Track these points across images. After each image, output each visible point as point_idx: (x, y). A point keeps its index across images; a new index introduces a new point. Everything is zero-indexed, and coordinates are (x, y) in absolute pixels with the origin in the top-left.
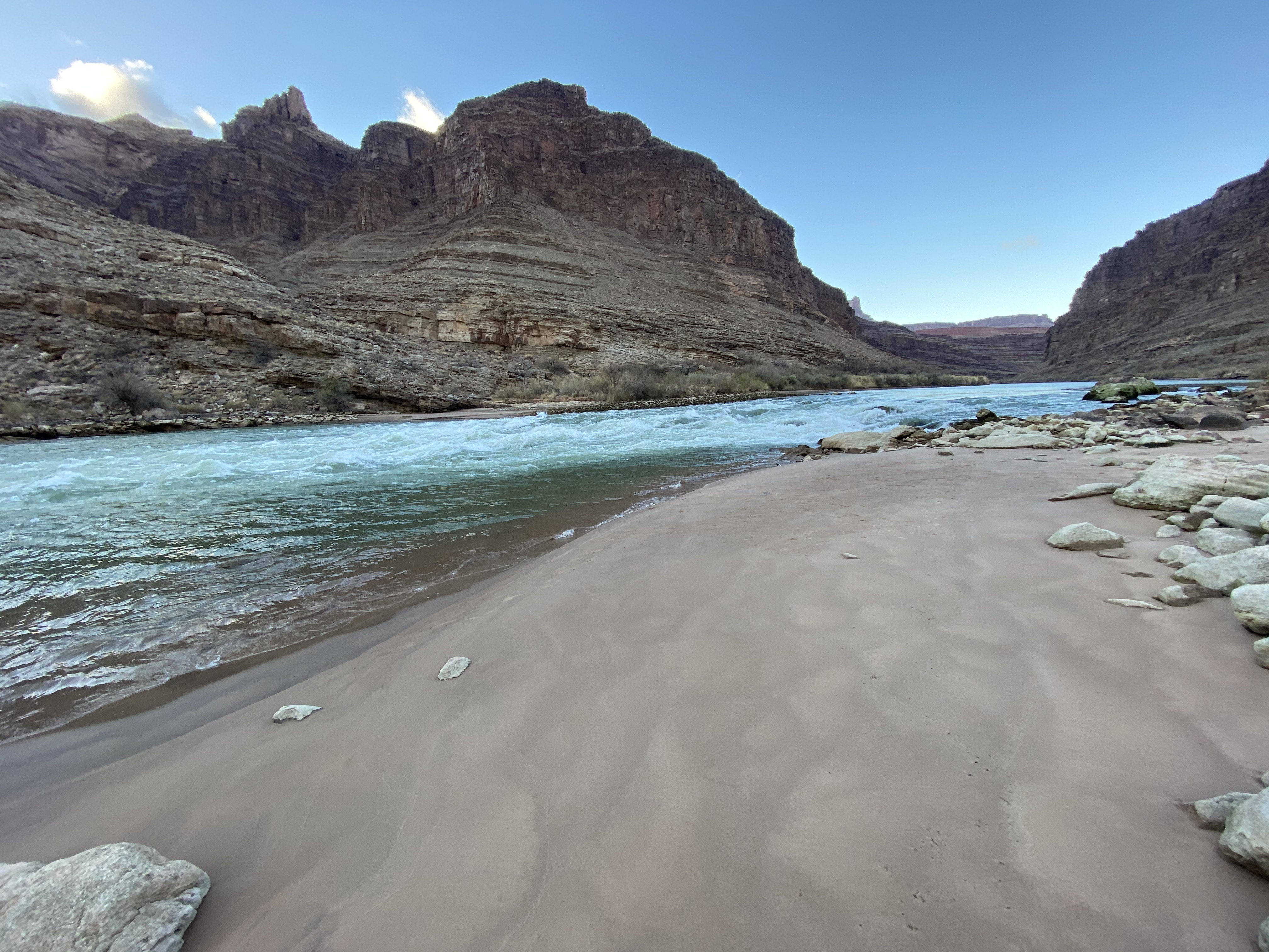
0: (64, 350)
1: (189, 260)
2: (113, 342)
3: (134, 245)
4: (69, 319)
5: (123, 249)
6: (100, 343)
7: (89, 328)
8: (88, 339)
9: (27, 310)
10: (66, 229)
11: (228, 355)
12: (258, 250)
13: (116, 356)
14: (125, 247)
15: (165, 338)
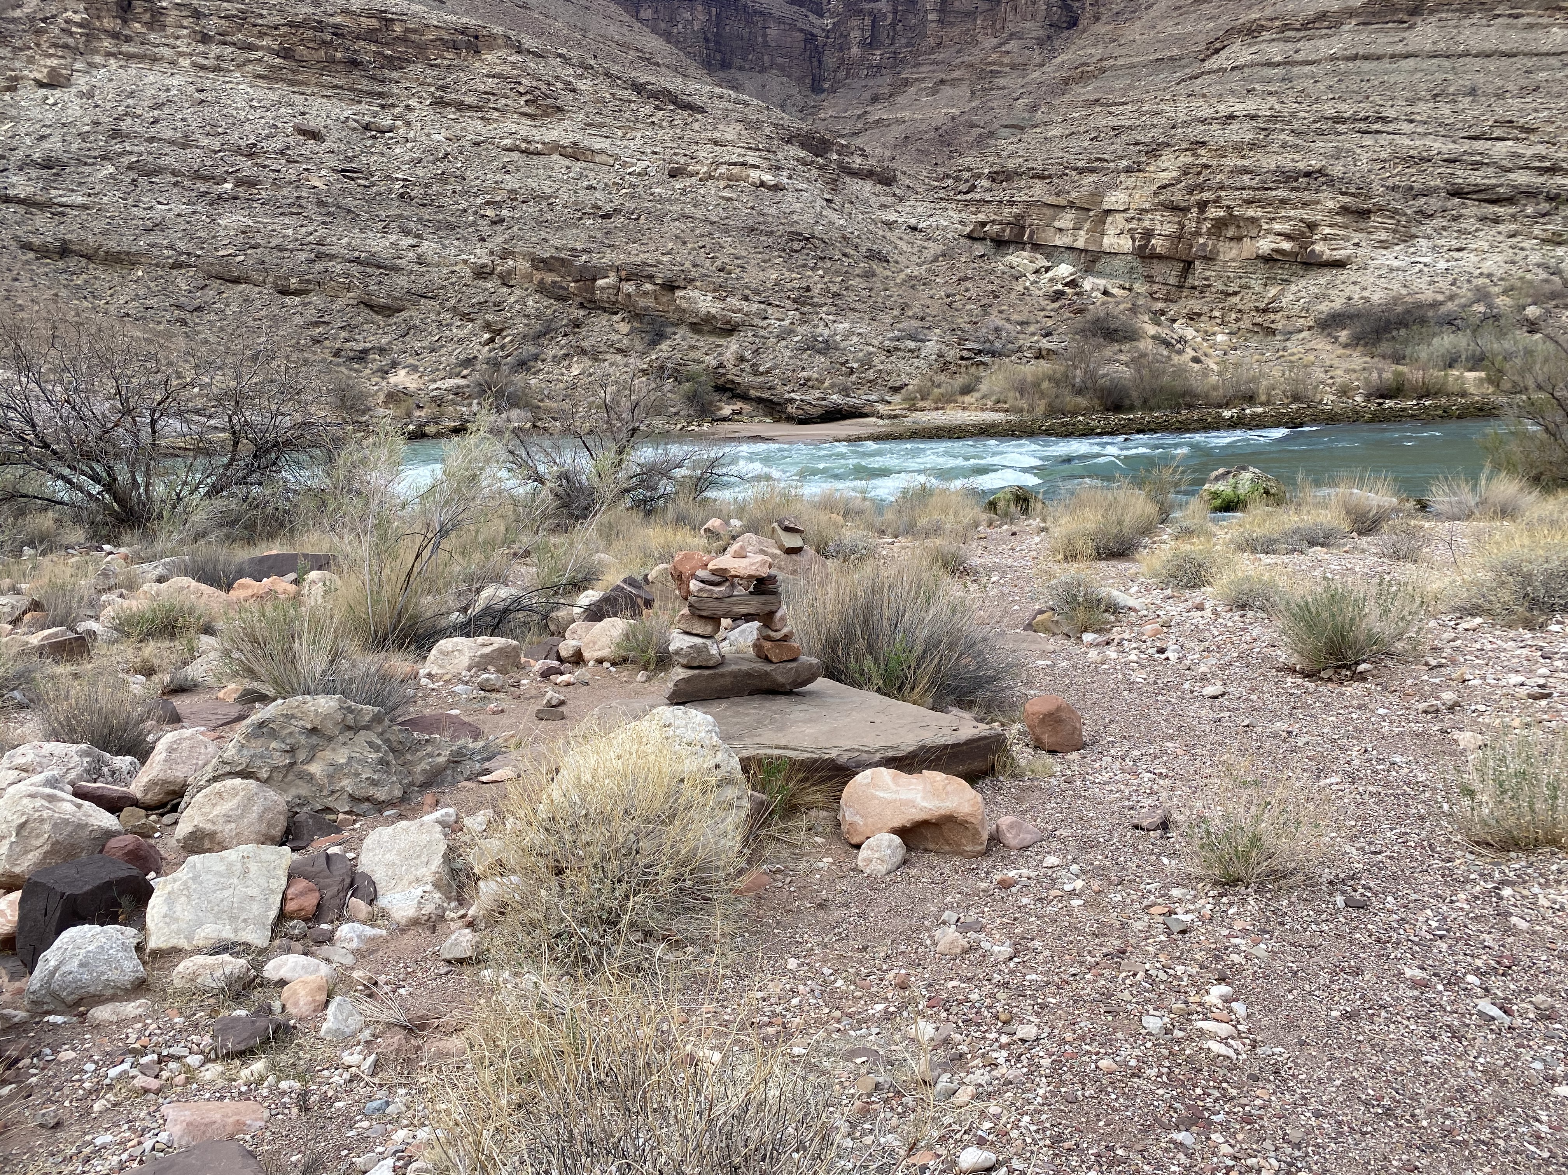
0: (501, 331)
1: (715, 170)
5: (657, 164)
6: (532, 321)
7: (531, 303)
8: (525, 316)
9: (492, 279)
10: (604, 144)
12: (1001, 64)
13: (537, 337)
14: (659, 160)
15: (586, 312)
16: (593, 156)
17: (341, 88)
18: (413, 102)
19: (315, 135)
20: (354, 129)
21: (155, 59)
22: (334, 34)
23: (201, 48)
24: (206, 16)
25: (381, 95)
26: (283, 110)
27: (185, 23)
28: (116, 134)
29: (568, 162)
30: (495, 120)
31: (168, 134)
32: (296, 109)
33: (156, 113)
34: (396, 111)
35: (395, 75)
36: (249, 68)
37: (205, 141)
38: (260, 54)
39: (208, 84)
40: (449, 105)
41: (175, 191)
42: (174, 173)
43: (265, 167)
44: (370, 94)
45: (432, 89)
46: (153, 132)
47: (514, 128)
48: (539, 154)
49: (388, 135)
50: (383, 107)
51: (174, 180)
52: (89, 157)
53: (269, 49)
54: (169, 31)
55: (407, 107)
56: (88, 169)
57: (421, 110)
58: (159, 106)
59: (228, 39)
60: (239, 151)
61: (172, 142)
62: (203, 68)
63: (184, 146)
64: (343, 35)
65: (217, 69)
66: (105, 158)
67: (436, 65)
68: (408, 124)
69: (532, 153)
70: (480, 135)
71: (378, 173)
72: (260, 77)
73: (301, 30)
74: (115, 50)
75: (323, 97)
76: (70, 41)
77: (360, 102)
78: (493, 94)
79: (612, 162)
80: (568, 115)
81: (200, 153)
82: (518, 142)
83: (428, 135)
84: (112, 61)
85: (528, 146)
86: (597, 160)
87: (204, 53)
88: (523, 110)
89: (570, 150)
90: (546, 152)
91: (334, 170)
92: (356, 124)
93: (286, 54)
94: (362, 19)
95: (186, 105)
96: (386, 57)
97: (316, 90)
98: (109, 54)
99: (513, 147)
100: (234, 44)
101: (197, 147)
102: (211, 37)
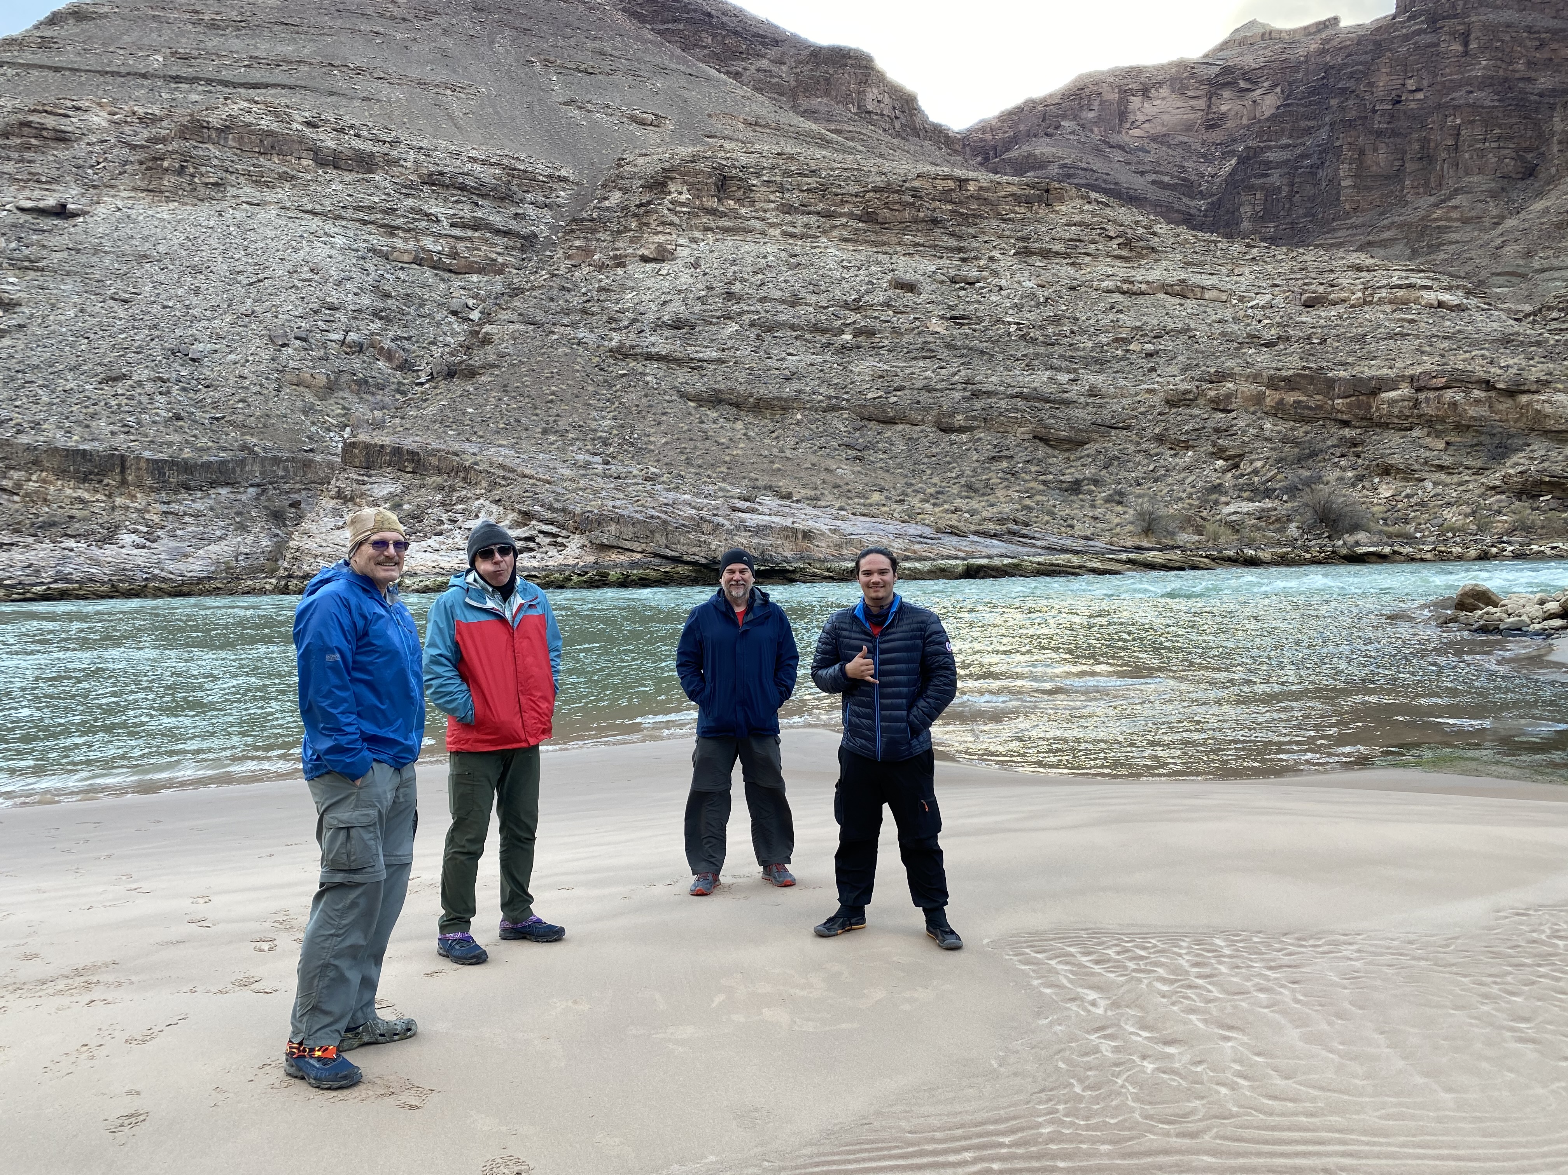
0: (1242, 456)
1: (1372, 295)
2: (1296, 443)
3: (1296, 287)
4: (1244, 415)
5: (1283, 296)
6: (1280, 445)
7: (1268, 426)
8: (1266, 439)
9: (1197, 406)
10: (1214, 280)
11: (1446, 450)
13: (1300, 460)
14: (1284, 292)
15: (1358, 431)
16: (1202, 292)
17: (923, 245)
18: (996, 254)
19: (911, 287)
20: (942, 282)
21: (748, 231)
22: (912, 196)
23: (789, 218)
24: (788, 190)
25: (960, 250)
26: (873, 268)
27: (772, 198)
28: (730, 295)
30: (1087, 265)
31: (777, 294)
32: (885, 267)
33: (760, 276)
34: (982, 263)
35: (972, 231)
36: (835, 233)
37: (813, 299)
38: (844, 220)
39: (798, 250)
40: (1035, 254)
41: (798, 343)
42: (793, 328)
43: (875, 318)
44: (950, 249)
45: (1013, 241)
46: (763, 292)
47: (1110, 270)
48: (1142, 293)
49: (978, 285)
50: (964, 260)
51: (795, 334)
52: (713, 317)
53: (851, 215)
54: (758, 205)
55: (992, 259)
56: (715, 328)
57: (1005, 259)
58: (760, 271)
59: (812, 208)
60: (846, 306)
61: (782, 301)
62: (792, 235)
63: (793, 304)
64: (921, 198)
65: (803, 236)
66: (727, 317)
67: (1010, 219)
68: (995, 273)
69: (1135, 294)
70: (1075, 279)
71: (987, 319)
72: (846, 240)
73: (886, 195)
74: (713, 225)
75: (904, 255)
76: (675, 219)
77: (941, 258)
78: (1080, 241)
79: (1224, 298)
80: (1163, 255)
81: (811, 309)
82: (1119, 284)
83: (1018, 282)
84: (710, 235)
85: (1130, 286)
86: (1207, 297)
87: (791, 222)
88: (1116, 253)
89: (1178, 288)
90: (1150, 291)
91: (942, 317)
92: (944, 278)
93: (868, 217)
94: (937, 181)
95: (784, 269)
96: (962, 214)
97: (898, 249)
98: (707, 229)
99: (1113, 288)
100: (818, 213)
101: (806, 305)
102: (796, 208)
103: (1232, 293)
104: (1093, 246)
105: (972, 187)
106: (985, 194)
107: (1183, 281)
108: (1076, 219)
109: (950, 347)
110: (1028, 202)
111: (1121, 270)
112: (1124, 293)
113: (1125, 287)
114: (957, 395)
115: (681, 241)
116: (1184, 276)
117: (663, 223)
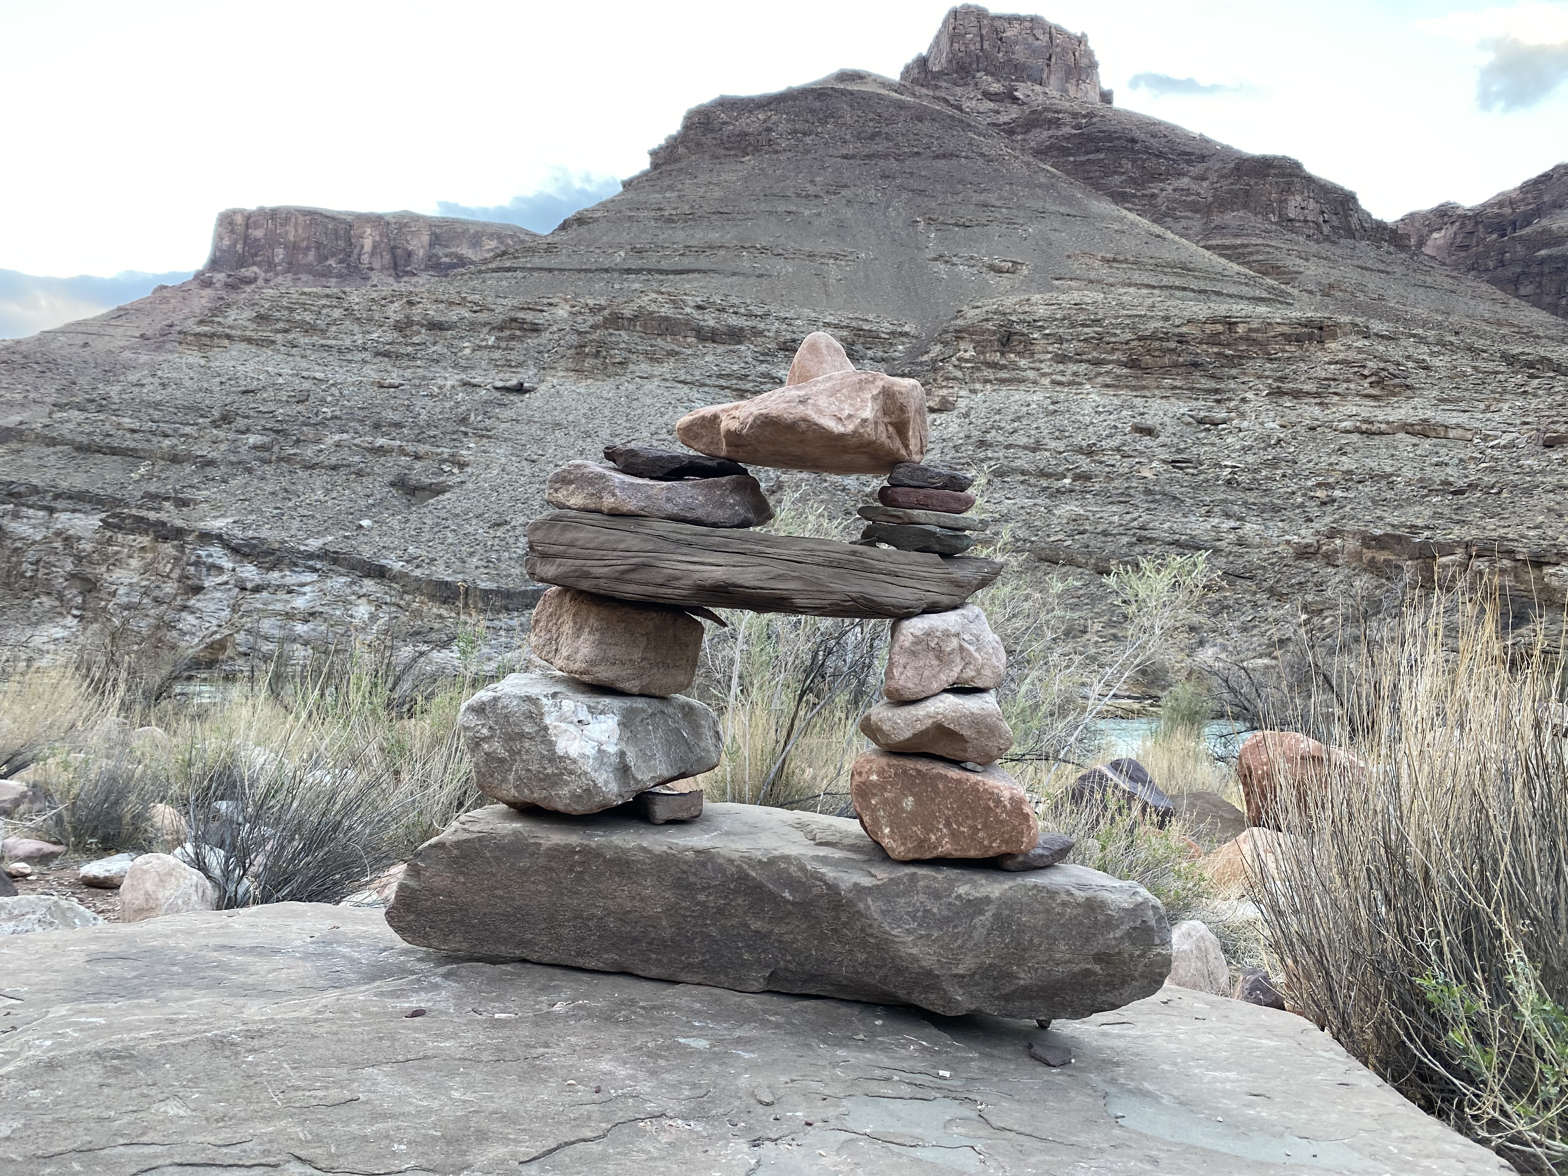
16: (1446, 431)
17: (1181, 388)
18: (1250, 395)
19: (1149, 432)
20: (1189, 424)
21: (1022, 381)
22: (1178, 342)
23: (1061, 367)
24: (1067, 341)
25: (1217, 391)
26: (1124, 413)
27: (1050, 349)
28: (982, 444)
29: (1415, 440)
30: (1333, 405)
31: (1023, 441)
32: (1136, 410)
33: (1016, 424)
34: (1232, 404)
35: (1234, 372)
36: (1100, 380)
37: (1053, 444)
38: (1110, 367)
39: (1062, 396)
40: (1286, 394)
41: (1022, 487)
42: (1023, 473)
43: (1101, 462)
44: (1208, 391)
45: (1270, 381)
46: (1011, 440)
47: (1354, 410)
48: (1382, 433)
49: (1220, 427)
50: (1218, 401)
51: (1022, 478)
53: (1119, 363)
54: (1037, 356)
55: (1244, 400)
57: (1256, 400)
58: (1019, 419)
59: (1084, 357)
60: (1080, 451)
61: (1025, 448)
62: (1060, 383)
63: (1034, 451)
64: (1187, 342)
65: (1070, 384)
66: (970, 464)
67: (1276, 359)
68: (1242, 415)
69: (1374, 434)
70: (1317, 420)
71: (1207, 462)
72: (1107, 386)
73: (1149, 342)
74: (992, 377)
75: (1162, 397)
76: (959, 374)
77: (1197, 399)
78: (1334, 380)
79: (1470, 437)
80: (1418, 392)
81: (1047, 454)
82: (1358, 424)
83: (1262, 424)
84: (988, 386)
85: (1369, 426)
86: (1451, 436)
87: (1063, 371)
88: (1366, 392)
89: (1419, 428)
90: (1391, 431)
91: (1164, 461)
92: (1191, 420)
93: (1133, 364)
94: (1207, 326)
95: (1041, 416)
96: (1227, 356)
97: (1156, 392)
98: (987, 381)
99: (1352, 429)
100: (1089, 361)
101: (1046, 450)
102: (1070, 357)
103: (1477, 431)
104: (1345, 385)
105: (1241, 329)
106: (1254, 335)
107: (1425, 420)
108: (1341, 356)
109: (1148, 492)
110: (1299, 340)
111: (1365, 409)
112: (1362, 433)
113: (1364, 427)
114: (1125, 540)
115: (962, 393)
116: (1429, 414)
117: (947, 379)
